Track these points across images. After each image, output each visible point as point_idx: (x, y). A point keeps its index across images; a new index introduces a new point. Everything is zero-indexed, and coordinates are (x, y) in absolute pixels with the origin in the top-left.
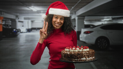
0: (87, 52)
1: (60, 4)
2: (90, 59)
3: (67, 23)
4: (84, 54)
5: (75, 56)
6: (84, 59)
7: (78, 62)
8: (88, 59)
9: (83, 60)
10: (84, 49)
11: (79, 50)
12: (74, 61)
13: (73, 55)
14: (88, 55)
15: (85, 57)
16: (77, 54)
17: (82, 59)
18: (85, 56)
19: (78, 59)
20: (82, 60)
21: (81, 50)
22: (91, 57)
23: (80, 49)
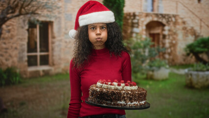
0: (130, 92)
1: (93, 5)
2: (134, 104)
3: (113, 33)
4: (124, 93)
5: (108, 97)
6: (123, 102)
7: (112, 106)
8: (129, 103)
9: (121, 104)
10: (126, 85)
11: (117, 87)
12: (104, 105)
13: (104, 93)
14: (129, 97)
15: (125, 100)
16: (111, 93)
17: (119, 102)
18: (124, 97)
19: (111, 102)
20: (118, 105)
21: (120, 88)
22: (135, 100)
23: (119, 85)
